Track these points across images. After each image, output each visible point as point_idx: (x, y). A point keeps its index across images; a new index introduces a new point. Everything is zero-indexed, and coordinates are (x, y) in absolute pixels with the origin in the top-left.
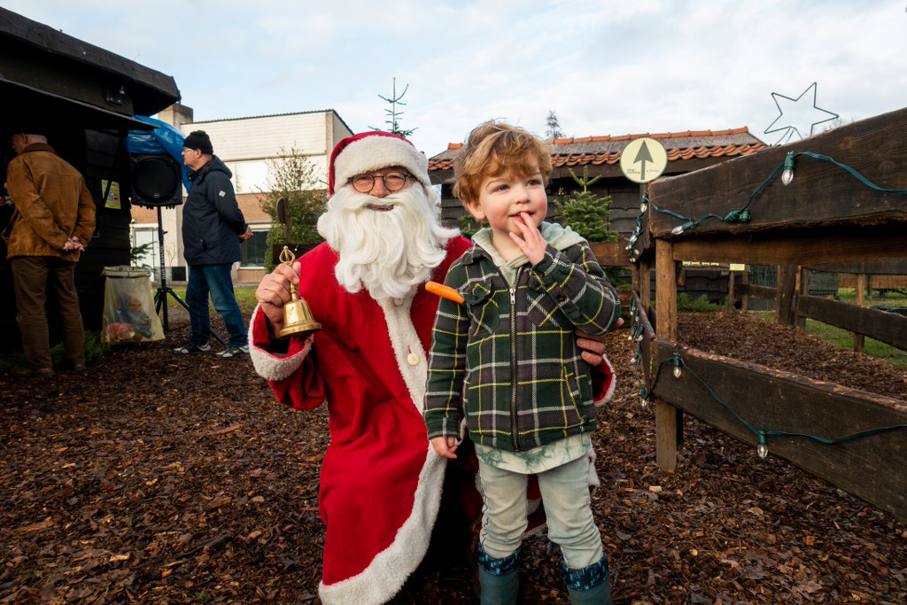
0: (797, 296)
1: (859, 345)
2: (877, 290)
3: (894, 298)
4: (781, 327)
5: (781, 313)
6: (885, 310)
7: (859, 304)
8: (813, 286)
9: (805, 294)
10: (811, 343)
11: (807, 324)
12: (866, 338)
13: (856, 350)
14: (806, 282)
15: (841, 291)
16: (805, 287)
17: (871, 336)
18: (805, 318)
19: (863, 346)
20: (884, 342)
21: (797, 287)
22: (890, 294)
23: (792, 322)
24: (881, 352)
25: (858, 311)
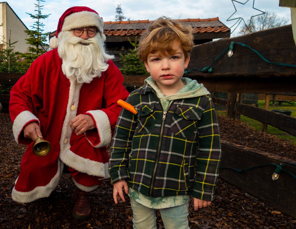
0: (237, 104)
1: (265, 129)
2: (277, 101)
3: (286, 106)
4: (228, 119)
5: (229, 112)
6: (278, 112)
7: (266, 109)
8: (245, 99)
9: (241, 103)
10: (242, 127)
11: (241, 117)
12: (268, 125)
13: (263, 131)
14: (242, 97)
15: (260, 101)
16: (241, 100)
17: (270, 125)
18: (240, 115)
19: (266, 129)
20: (276, 127)
21: (237, 100)
22: (284, 103)
23: (234, 117)
24: (275, 132)
25: (265, 112)
